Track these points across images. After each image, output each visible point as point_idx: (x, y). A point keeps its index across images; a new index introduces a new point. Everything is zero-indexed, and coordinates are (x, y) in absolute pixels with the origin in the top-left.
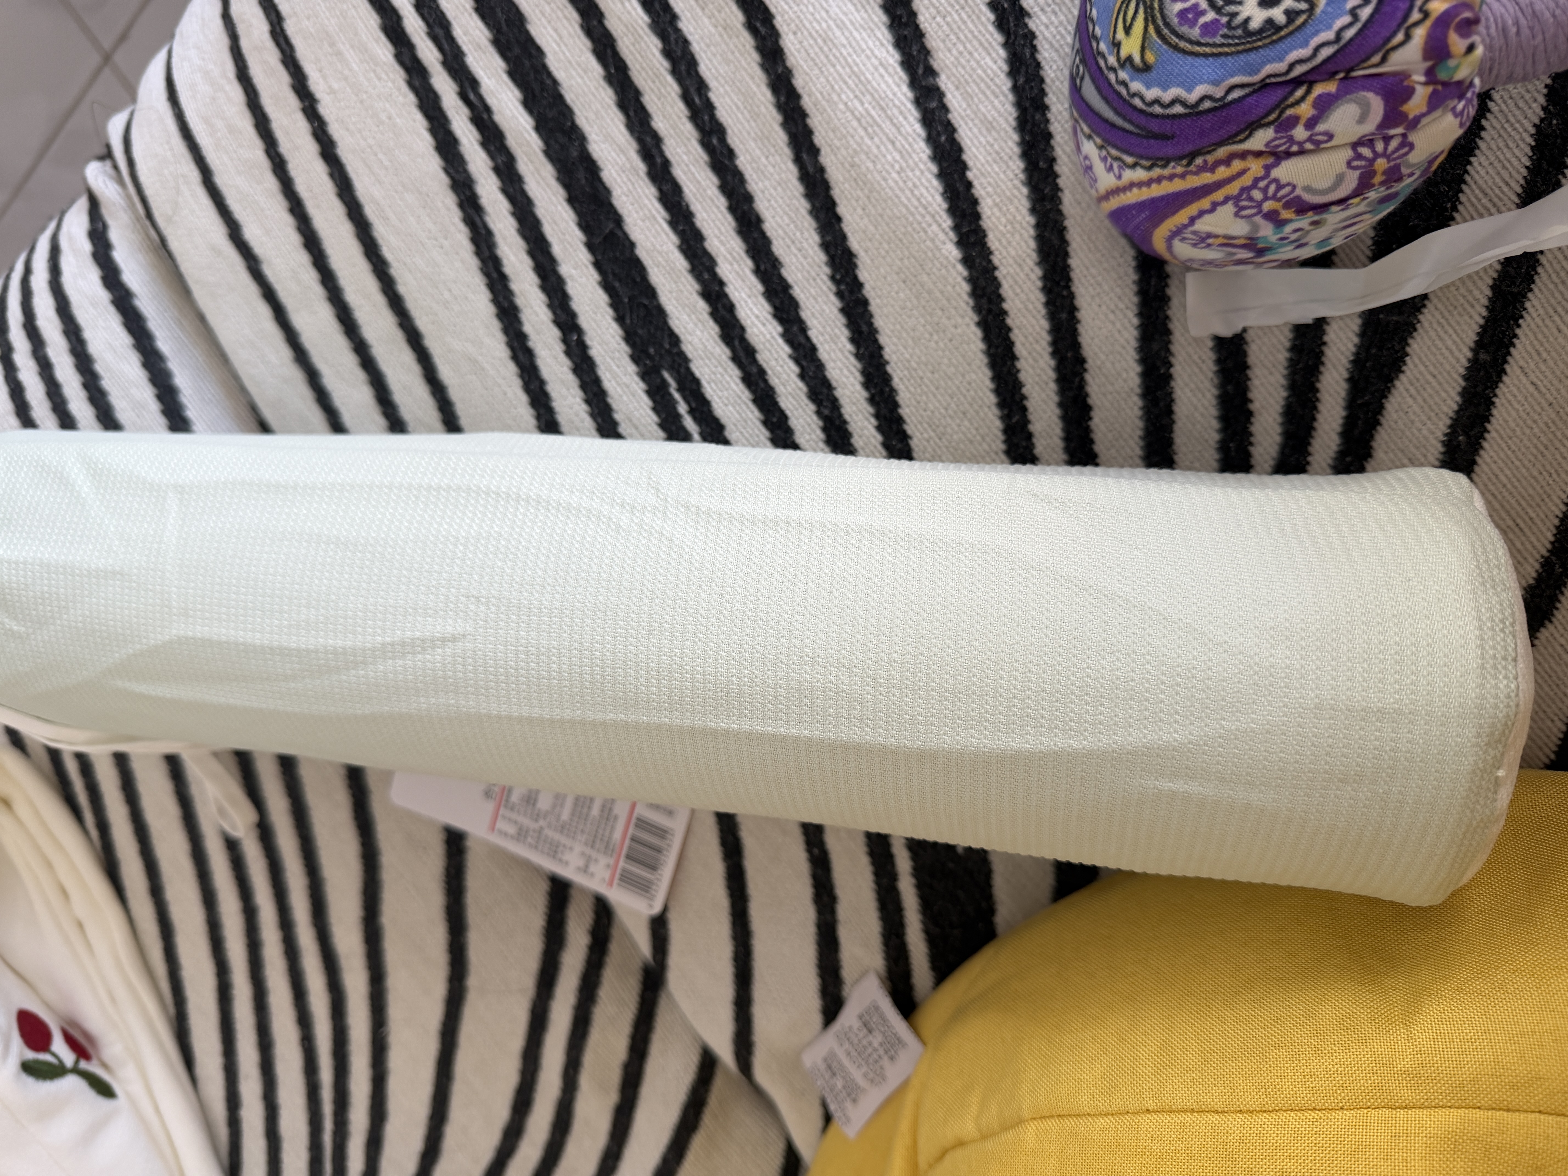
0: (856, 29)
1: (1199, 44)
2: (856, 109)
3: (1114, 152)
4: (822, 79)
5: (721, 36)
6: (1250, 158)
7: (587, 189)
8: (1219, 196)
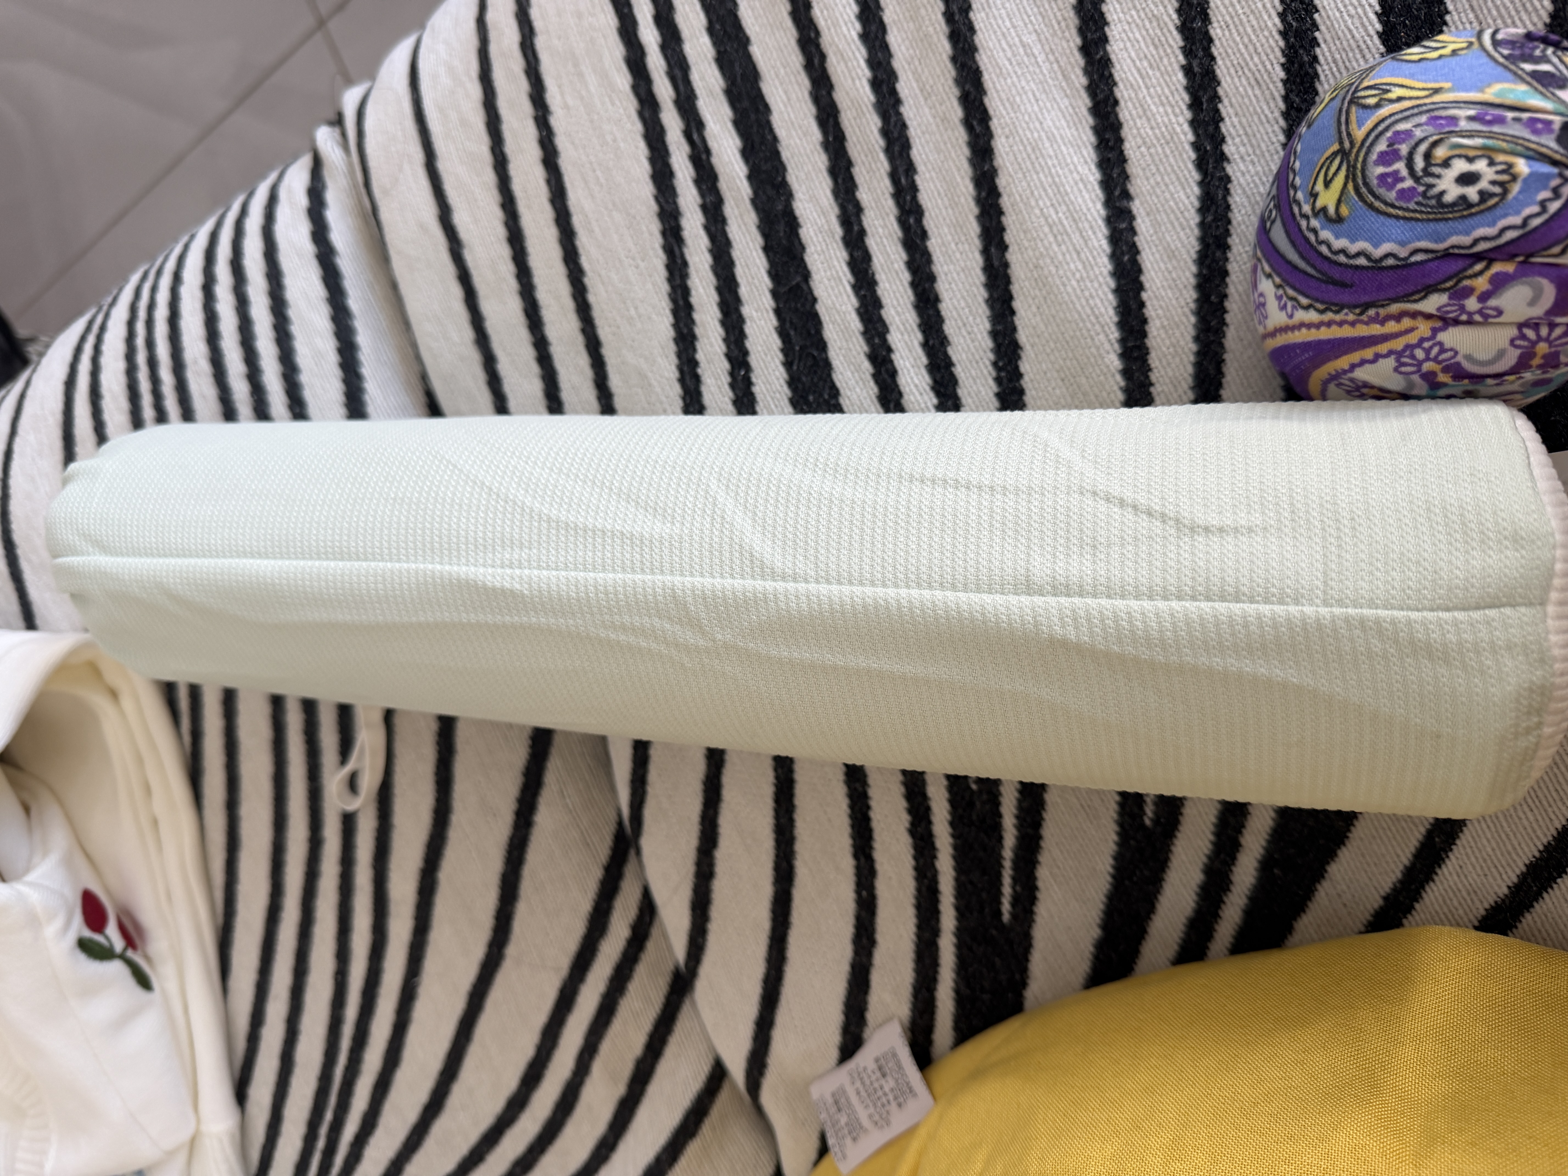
0: (1065, 144)
1: (1393, 206)
2: (1050, 216)
3: (1291, 292)
4: (1024, 184)
5: (938, 126)
6: (1420, 319)
7: (784, 242)
8: (1383, 348)
